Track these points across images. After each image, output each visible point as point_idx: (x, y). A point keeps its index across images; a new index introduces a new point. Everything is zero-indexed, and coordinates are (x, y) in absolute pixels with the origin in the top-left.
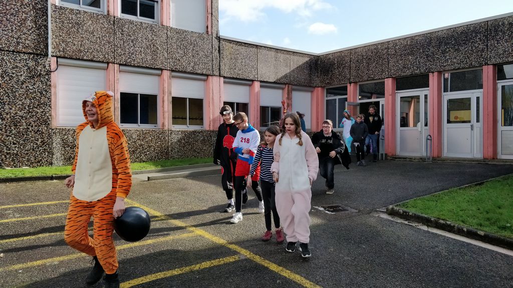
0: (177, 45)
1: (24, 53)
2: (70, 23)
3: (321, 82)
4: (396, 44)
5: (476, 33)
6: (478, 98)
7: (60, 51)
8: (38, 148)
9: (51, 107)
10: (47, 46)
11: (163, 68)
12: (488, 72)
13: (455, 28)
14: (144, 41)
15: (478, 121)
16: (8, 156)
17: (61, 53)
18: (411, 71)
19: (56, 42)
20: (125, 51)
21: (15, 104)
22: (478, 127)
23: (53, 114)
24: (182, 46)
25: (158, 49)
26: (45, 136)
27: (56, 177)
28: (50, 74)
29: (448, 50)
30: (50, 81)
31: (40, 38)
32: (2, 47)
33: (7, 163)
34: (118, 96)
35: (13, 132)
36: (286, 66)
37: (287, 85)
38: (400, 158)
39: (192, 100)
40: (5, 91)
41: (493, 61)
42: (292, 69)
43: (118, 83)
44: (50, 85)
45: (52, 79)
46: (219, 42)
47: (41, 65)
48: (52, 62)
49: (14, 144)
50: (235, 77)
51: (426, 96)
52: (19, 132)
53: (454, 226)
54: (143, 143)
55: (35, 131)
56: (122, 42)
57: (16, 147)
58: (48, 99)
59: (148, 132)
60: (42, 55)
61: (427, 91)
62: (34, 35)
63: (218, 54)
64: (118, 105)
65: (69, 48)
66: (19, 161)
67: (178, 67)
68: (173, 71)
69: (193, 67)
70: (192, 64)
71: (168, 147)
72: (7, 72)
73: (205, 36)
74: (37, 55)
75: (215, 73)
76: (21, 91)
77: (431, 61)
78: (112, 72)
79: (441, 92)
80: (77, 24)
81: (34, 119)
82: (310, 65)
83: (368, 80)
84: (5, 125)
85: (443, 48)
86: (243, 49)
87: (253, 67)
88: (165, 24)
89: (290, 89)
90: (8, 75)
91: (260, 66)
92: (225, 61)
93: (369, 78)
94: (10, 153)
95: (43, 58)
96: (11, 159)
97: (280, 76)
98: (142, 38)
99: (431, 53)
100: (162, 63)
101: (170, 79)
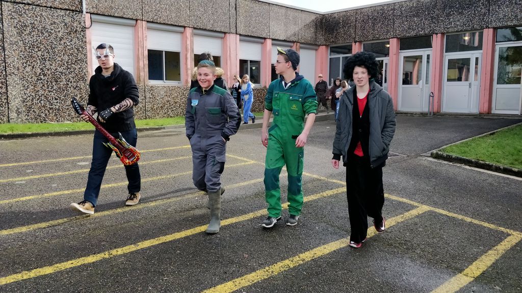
0: (199, 3)
1: (61, 9)
3: (326, 40)
4: (402, 5)
6: (477, 59)
7: (93, 7)
9: (87, 63)
10: (81, 3)
11: (186, 26)
12: (488, 35)
15: (476, 79)
17: (95, 9)
18: (415, 32)
20: (152, 8)
21: (55, 60)
22: (476, 84)
23: (89, 70)
24: (202, 4)
25: (181, 7)
26: (83, 92)
28: (85, 31)
29: (452, 13)
30: (86, 38)
33: (50, 117)
34: (146, 53)
35: (55, 87)
36: (295, 24)
37: (296, 43)
38: (401, 113)
40: (45, 47)
41: (494, 24)
42: (300, 27)
43: (146, 40)
44: (85, 42)
45: (87, 36)
47: (76, 21)
48: (86, 18)
49: (56, 99)
50: (250, 34)
51: (428, 56)
54: (170, 99)
55: (74, 87)
57: (58, 102)
58: (85, 55)
59: (173, 89)
60: (77, 11)
63: (234, 12)
64: (146, 62)
65: (101, 5)
66: (61, 116)
67: (199, 25)
68: (195, 28)
70: (212, 21)
72: (46, 29)
74: (73, 11)
75: (232, 30)
76: (60, 47)
77: (435, 23)
78: (140, 29)
79: (443, 53)
82: (316, 24)
83: (373, 40)
84: (47, 81)
85: (447, 11)
87: (265, 25)
89: (298, 46)
90: (47, 31)
91: (272, 24)
92: (241, 19)
93: (374, 37)
94: (52, 108)
95: (78, 15)
96: (53, 114)
97: (289, 35)
99: (436, 15)
100: (185, 21)
101: (192, 36)
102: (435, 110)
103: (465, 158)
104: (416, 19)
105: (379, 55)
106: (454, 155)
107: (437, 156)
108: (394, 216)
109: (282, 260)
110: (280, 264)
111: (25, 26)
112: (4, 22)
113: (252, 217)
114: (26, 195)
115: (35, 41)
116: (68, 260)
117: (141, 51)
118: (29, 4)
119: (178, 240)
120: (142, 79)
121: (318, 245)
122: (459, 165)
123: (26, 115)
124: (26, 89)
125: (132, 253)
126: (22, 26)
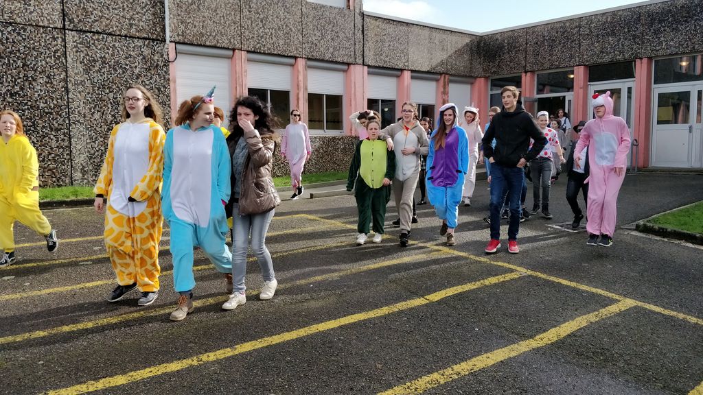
0: (314, 25)
1: (138, 38)
3: (485, 70)
4: (591, 20)
7: (178, 35)
9: (170, 107)
10: (163, 29)
11: (297, 55)
14: (275, 20)
15: (698, 120)
17: (181, 37)
18: (610, 57)
19: (174, 24)
20: (254, 34)
22: (699, 128)
24: (319, 26)
25: (292, 31)
28: (168, 65)
30: (169, 74)
31: (155, 18)
32: (113, 31)
36: (443, 50)
37: (443, 75)
39: (330, 98)
40: (118, 87)
42: (449, 54)
43: (246, 76)
44: (169, 80)
45: (170, 72)
46: (363, 19)
47: (158, 53)
48: (170, 49)
50: (381, 65)
51: (630, 90)
56: (250, 22)
58: (167, 97)
60: (158, 40)
62: (149, 15)
63: (361, 36)
65: (189, 31)
67: (315, 54)
68: (309, 59)
69: (332, 54)
70: (331, 50)
72: (120, 64)
73: (347, 12)
74: (153, 40)
75: (357, 60)
78: (238, 62)
79: (651, 84)
82: (471, 49)
83: (550, 69)
86: (391, 29)
87: (402, 52)
89: (446, 80)
90: (121, 66)
91: (411, 50)
92: (370, 45)
93: (552, 65)
95: (159, 45)
97: (435, 64)
98: (272, 16)
99: (640, 33)
100: (297, 49)
101: (306, 69)
102: (641, 164)
103: (685, 231)
104: (611, 39)
105: (560, 89)
106: (670, 228)
107: (646, 230)
108: (585, 314)
109: (429, 373)
110: (426, 379)
111: (94, 60)
112: (68, 56)
113: (387, 313)
114: (93, 280)
115: (105, 79)
116: (146, 367)
117: (240, 90)
118: (98, 33)
119: (288, 343)
121: (479, 353)
122: (677, 242)
123: (94, 175)
124: (94, 142)
125: (228, 359)
126: (89, 60)
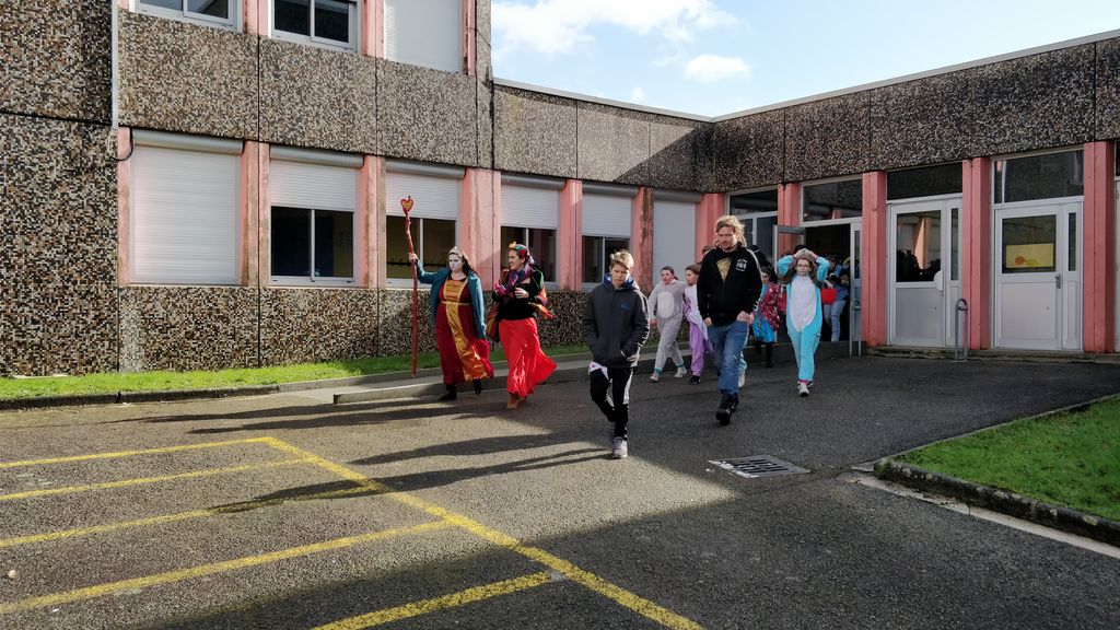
0: (399, 101)
1: (58, 118)
2: (162, 52)
3: (719, 181)
4: (888, 94)
5: (1069, 69)
6: (1072, 216)
7: (137, 114)
8: (88, 332)
9: (116, 240)
10: (108, 104)
11: (367, 151)
12: (1095, 158)
13: (1022, 58)
14: (325, 90)
15: (1072, 266)
16: (20, 350)
17: (141, 118)
18: (920, 156)
19: (129, 95)
20: (283, 114)
21: (37, 234)
22: (1073, 280)
23: (121, 254)
24: (409, 102)
25: (356, 109)
26: (104, 305)
27: (127, 395)
28: (116, 166)
29: (1004, 108)
30: (116, 182)
31: (92, 85)
32: (10, 107)
33: (18, 364)
34: (267, 215)
35: (33, 296)
36: (641, 146)
37: (643, 189)
38: (895, 351)
39: (430, 224)
40: (14, 203)
41: (1108, 132)
42: (654, 152)
43: (266, 185)
44: (115, 191)
45: (119, 178)
46: (492, 92)
47: (95, 144)
48: (120, 139)
49: (34, 322)
50: (527, 170)
51: (955, 212)
52: (45, 297)
53: (1029, 504)
54: (322, 320)
55: (80, 294)
56: (276, 93)
57: (39, 328)
58: (111, 221)
59: (333, 295)
60: (98, 123)
61: (958, 201)
62: (81, 79)
63: (489, 120)
64: (267, 235)
65: (158, 108)
66: (45, 361)
67: (401, 149)
68: (388, 158)
69: (434, 150)
70: (432, 143)
71: (377, 329)
72: (20, 163)
73: (461, 79)
74: (88, 123)
75: (482, 161)
76: (52, 204)
77: (966, 134)
78: (252, 162)
79: (989, 203)
80: (176, 53)
81: (80, 266)
82: (694, 145)
83: (824, 177)
84: (15, 281)
85: (994, 103)
86: (544, 109)
87: (566, 148)
88: (371, 52)
89: (649, 196)
90: (22, 168)
91: (582, 146)
92: (505, 135)
93: (827, 171)
94: (24, 343)
95: (99, 131)
96: (27, 357)
97: (626, 170)
98: (320, 84)
99: (968, 115)
100: (365, 141)
101: (382, 176)
102: (976, 343)
103: (958, 480)
104: (920, 125)
107: (888, 475)
117: (253, 210)
120: (252, 275)
122: (940, 501)
